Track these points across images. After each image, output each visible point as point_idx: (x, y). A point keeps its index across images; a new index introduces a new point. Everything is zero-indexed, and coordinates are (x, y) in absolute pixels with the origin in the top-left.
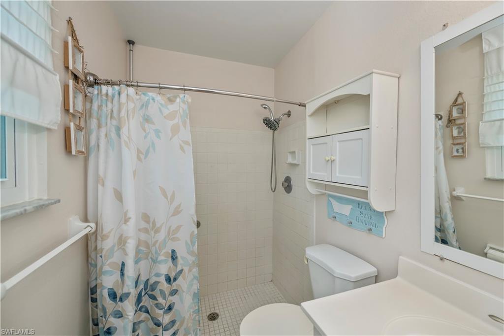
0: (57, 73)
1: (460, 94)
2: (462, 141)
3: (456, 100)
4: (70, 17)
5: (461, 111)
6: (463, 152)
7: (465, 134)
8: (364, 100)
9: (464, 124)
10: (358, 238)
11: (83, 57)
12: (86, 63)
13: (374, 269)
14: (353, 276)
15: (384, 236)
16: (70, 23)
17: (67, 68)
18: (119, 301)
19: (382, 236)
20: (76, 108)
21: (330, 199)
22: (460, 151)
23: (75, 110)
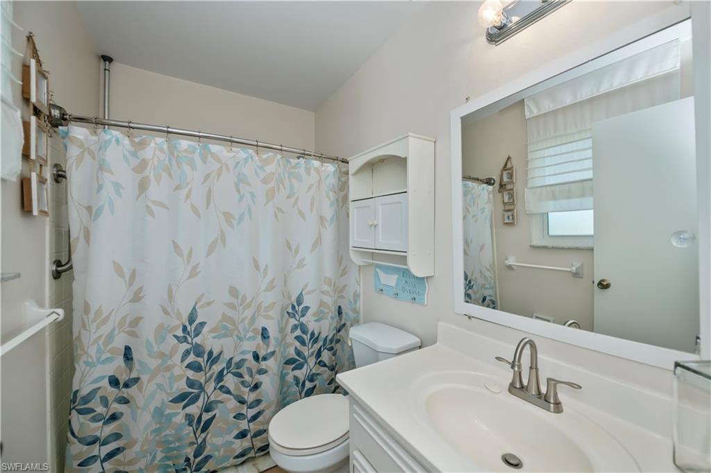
0: (17, 109)
1: (509, 158)
2: (512, 207)
3: (506, 164)
4: (31, 33)
5: (509, 176)
6: (513, 219)
7: (514, 200)
8: (401, 162)
9: (512, 189)
10: (402, 309)
11: (47, 85)
12: (51, 93)
13: (418, 340)
14: (395, 348)
15: (426, 303)
16: (31, 41)
17: (27, 100)
18: (123, 387)
19: (424, 303)
20: (39, 154)
21: (378, 270)
22: (511, 217)
23: (37, 156)
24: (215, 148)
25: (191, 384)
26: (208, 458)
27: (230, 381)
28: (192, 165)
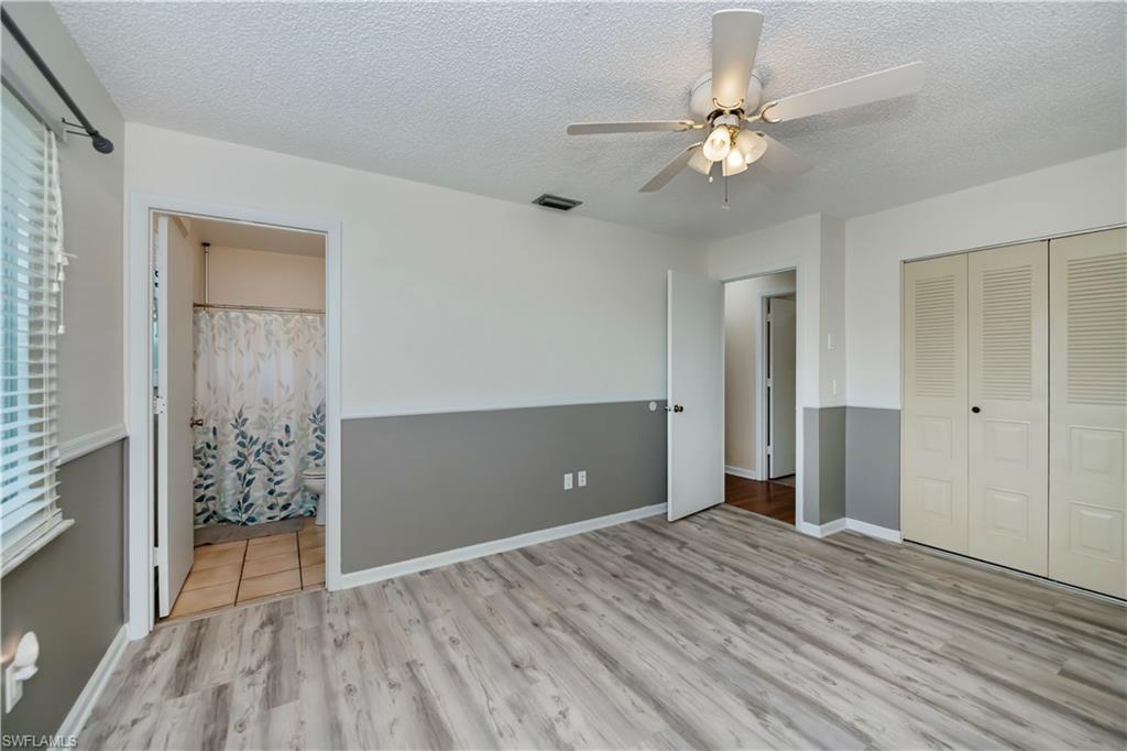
24: (252, 315)
25: (240, 454)
26: (252, 505)
27: (264, 456)
28: (238, 326)
